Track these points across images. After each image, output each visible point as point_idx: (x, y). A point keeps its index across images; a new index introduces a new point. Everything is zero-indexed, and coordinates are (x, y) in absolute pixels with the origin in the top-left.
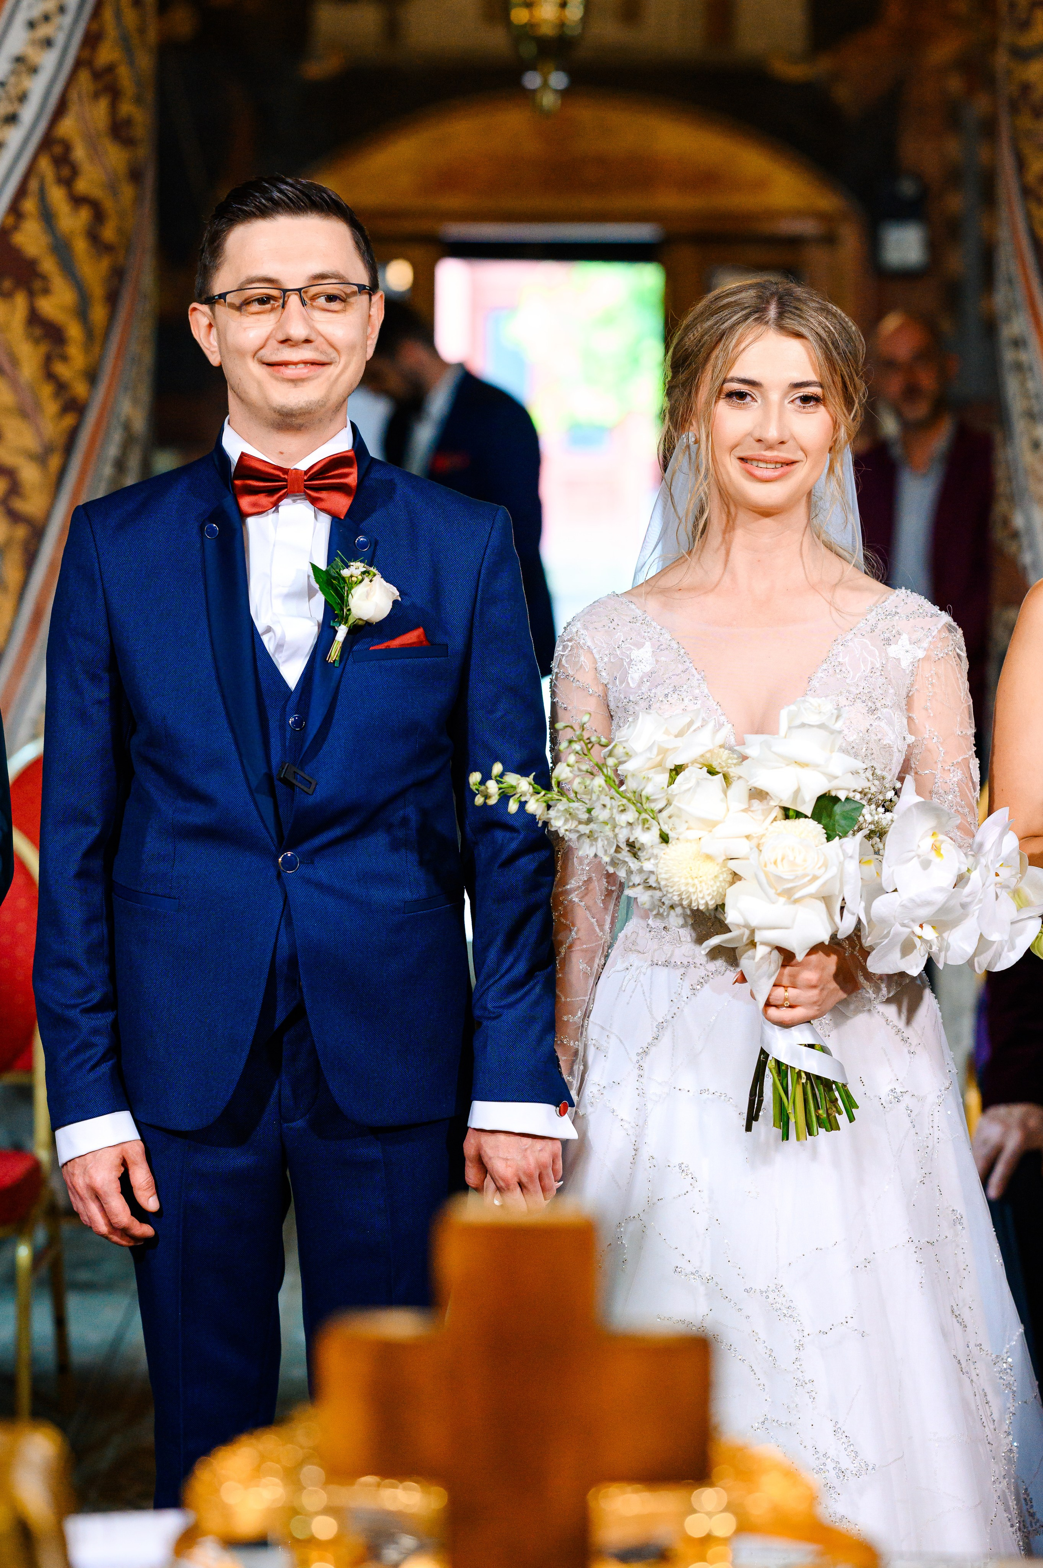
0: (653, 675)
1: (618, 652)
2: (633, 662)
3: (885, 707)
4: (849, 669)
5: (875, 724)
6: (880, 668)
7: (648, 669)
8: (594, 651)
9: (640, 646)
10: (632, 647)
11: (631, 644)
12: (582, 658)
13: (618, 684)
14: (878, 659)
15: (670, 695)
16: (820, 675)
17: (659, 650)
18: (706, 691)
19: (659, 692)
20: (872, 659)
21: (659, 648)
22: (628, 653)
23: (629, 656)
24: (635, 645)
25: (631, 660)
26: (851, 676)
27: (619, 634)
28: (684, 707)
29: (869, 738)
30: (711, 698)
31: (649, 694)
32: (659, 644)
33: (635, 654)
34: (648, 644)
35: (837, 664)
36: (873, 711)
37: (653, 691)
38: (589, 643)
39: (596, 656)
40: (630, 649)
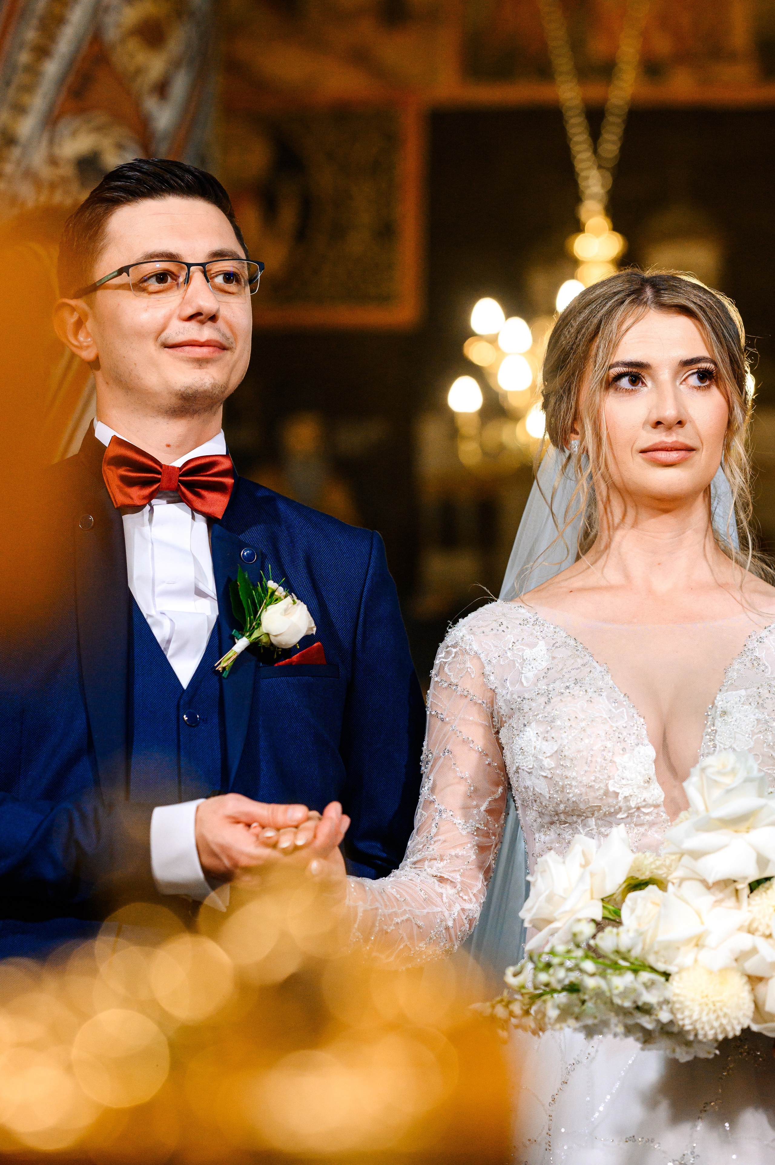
0: (550, 671)
1: (509, 654)
2: (527, 662)
7: (545, 664)
8: (482, 656)
9: (533, 646)
10: (525, 648)
11: (522, 645)
12: (468, 664)
13: (508, 685)
15: (571, 687)
17: (554, 648)
19: (559, 686)
21: (554, 646)
22: (520, 654)
23: (522, 657)
24: (527, 645)
25: (524, 660)
27: (509, 636)
28: (589, 699)
30: (617, 689)
31: (547, 689)
32: (554, 642)
33: (528, 654)
34: (542, 644)
35: (753, 658)
37: (551, 686)
38: (476, 649)
39: (483, 660)
40: (524, 650)
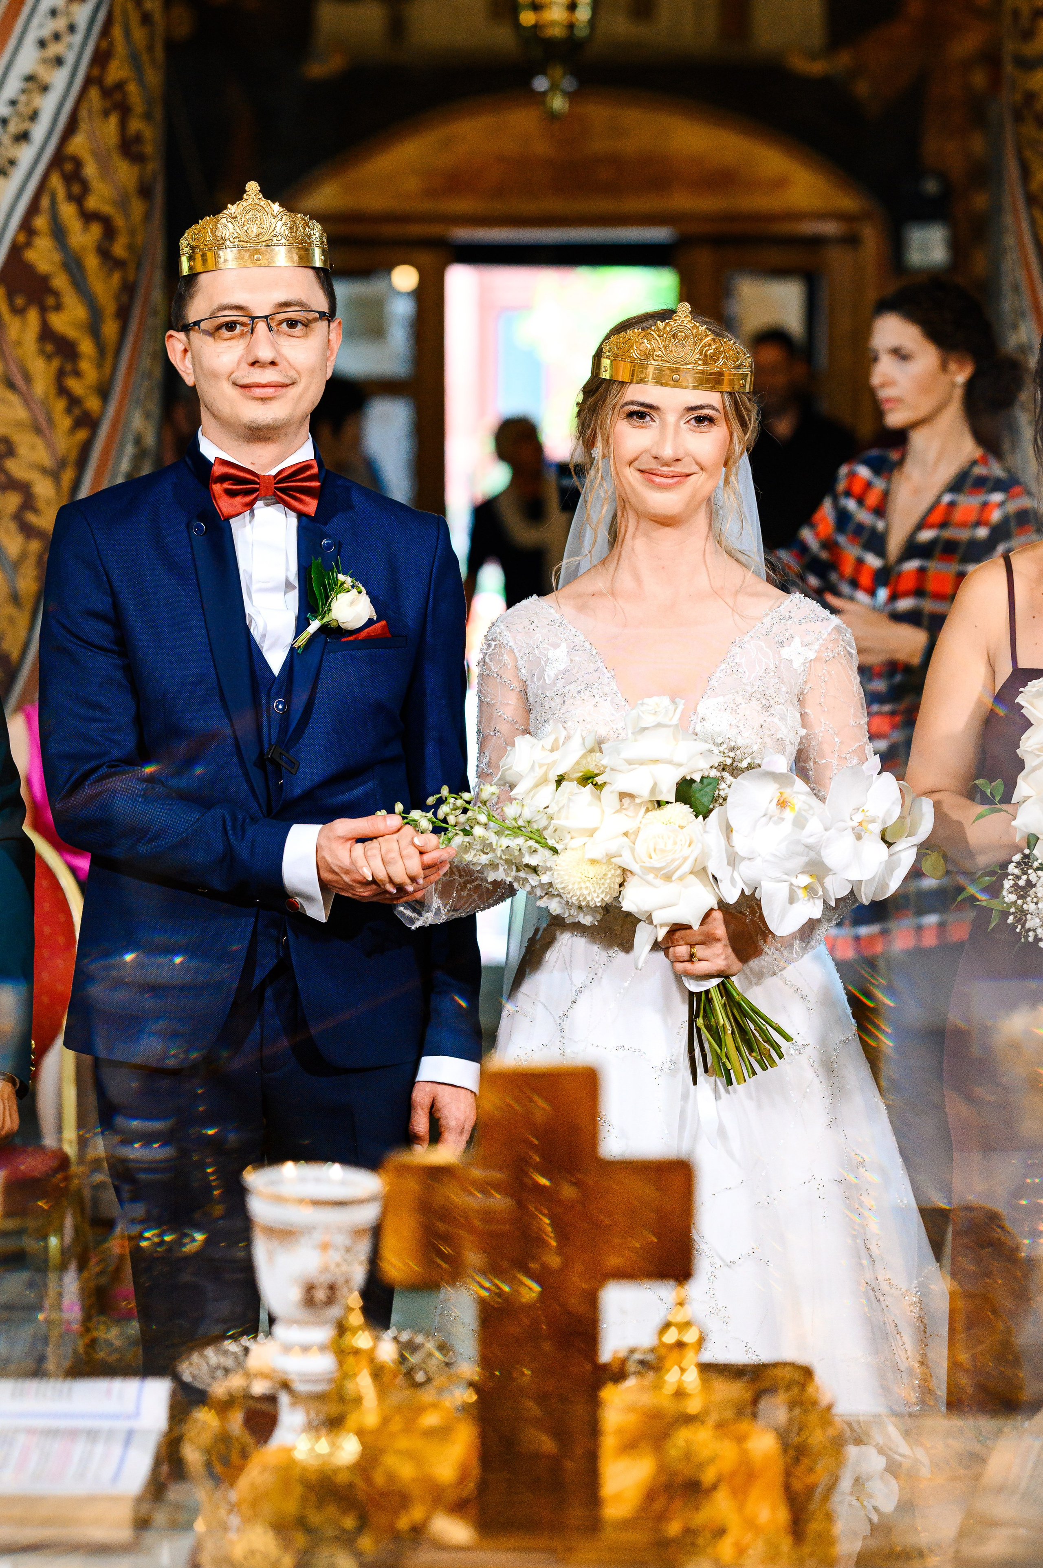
0: (567, 673)
1: (537, 651)
2: (550, 661)
3: (778, 703)
4: (745, 669)
5: (769, 719)
6: (774, 669)
7: (562, 667)
8: (516, 651)
9: (556, 646)
10: (549, 648)
11: (548, 644)
12: (505, 657)
13: (536, 680)
14: (772, 661)
15: (582, 691)
16: (718, 674)
17: (573, 651)
18: (615, 688)
19: (573, 688)
20: (766, 661)
21: (573, 649)
22: (545, 652)
23: (546, 656)
24: (551, 645)
25: (548, 659)
26: (747, 676)
27: (537, 635)
29: (763, 733)
30: (619, 695)
31: (564, 690)
32: (574, 645)
33: (551, 654)
34: (564, 645)
35: (733, 664)
36: (767, 708)
37: (567, 688)
38: (511, 644)
39: (517, 655)
40: (548, 649)
